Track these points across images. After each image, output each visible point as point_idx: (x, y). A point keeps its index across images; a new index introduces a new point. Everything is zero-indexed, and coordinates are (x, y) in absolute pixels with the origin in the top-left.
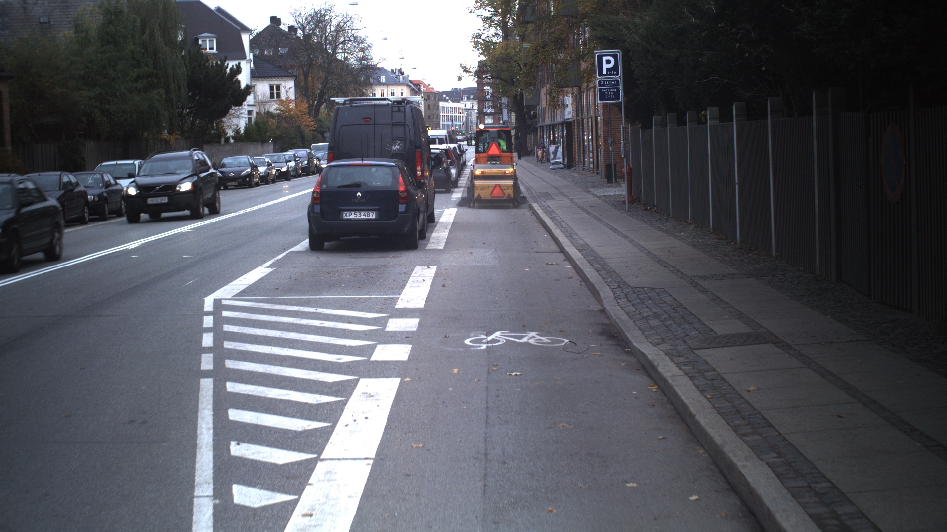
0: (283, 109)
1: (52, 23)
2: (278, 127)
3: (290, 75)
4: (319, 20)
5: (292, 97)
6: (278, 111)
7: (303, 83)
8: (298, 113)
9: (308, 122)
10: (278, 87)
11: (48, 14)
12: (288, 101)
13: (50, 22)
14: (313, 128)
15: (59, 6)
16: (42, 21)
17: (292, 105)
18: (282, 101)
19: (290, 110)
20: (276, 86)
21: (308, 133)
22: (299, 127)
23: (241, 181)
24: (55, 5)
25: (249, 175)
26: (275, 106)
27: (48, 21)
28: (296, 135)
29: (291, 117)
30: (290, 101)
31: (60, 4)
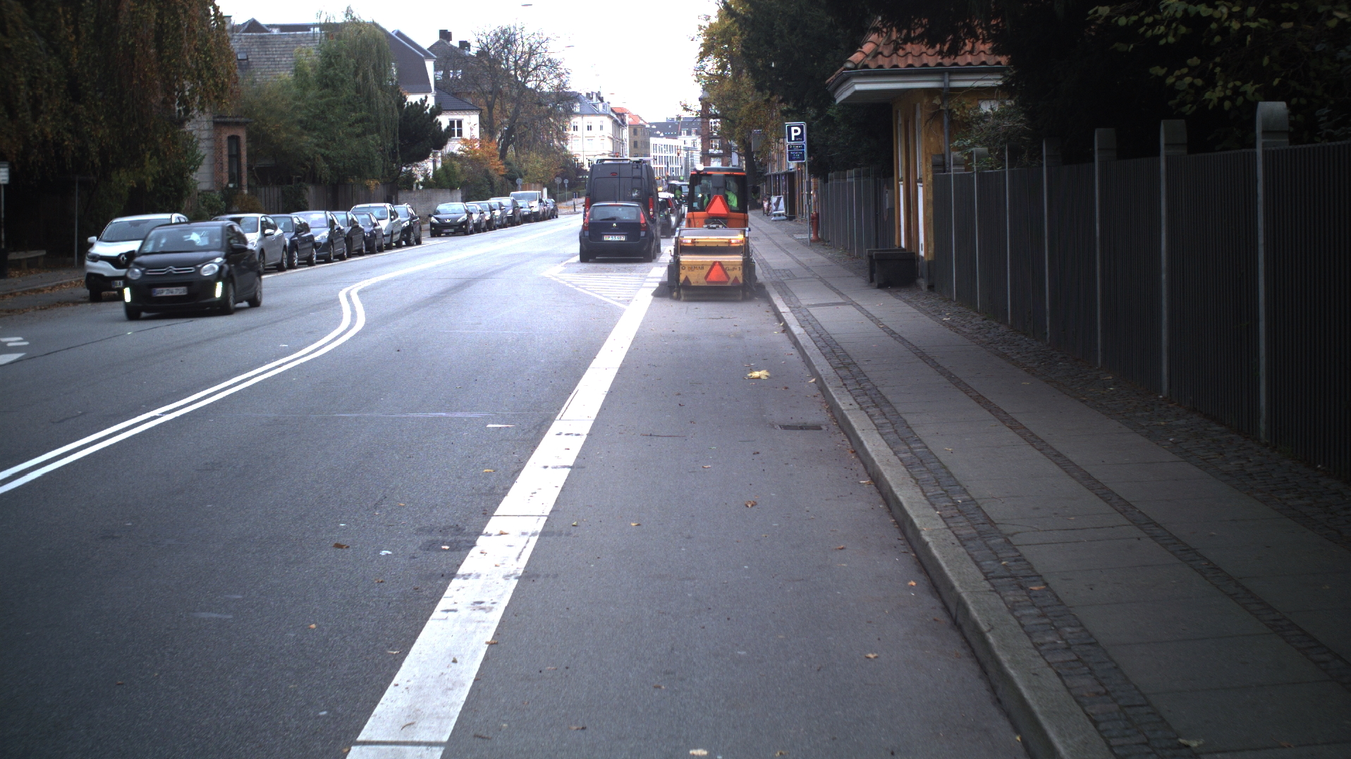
0: (467, 149)
1: (250, 60)
2: (463, 171)
3: (475, 108)
4: (507, 40)
5: (477, 136)
6: (462, 152)
7: (486, 118)
8: (485, 155)
9: (496, 166)
10: (460, 123)
11: (245, 50)
12: (473, 140)
13: (247, 59)
14: (502, 173)
15: (256, 42)
16: (239, 58)
17: (477, 145)
18: (465, 140)
19: (476, 151)
20: (458, 122)
21: (497, 180)
22: (487, 171)
23: (457, 227)
24: (253, 41)
25: (465, 223)
26: (458, 146)
27: (246, 58)
28: (484, 181)
29: (477, 159)
30: (476, 141)
31: (258, 40)
